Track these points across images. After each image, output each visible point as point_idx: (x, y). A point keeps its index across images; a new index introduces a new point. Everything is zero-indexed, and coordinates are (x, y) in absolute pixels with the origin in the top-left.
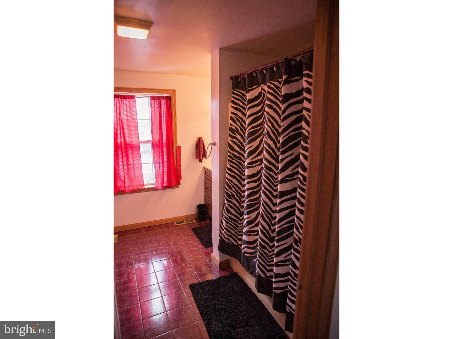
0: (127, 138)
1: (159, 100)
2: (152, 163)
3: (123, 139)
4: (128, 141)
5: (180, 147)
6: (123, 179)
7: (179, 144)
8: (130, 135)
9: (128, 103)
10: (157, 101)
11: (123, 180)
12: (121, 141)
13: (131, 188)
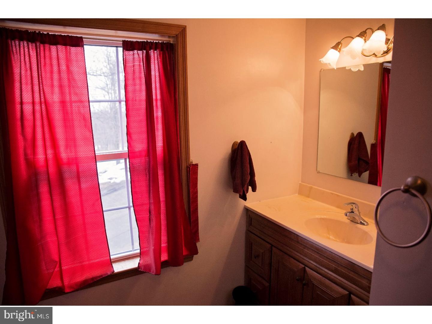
0: (62, 149)
1: (145, 51)
2: (129, 208)
3: (50, 152)
4: (64, 155)
5: (196, 165)
6: (55, 257)
7: (194, 159)
8: (71, 142)
9: (62, 55)
10: (140, 52)
11: (57, 259)
12: (46, 160)
13: (80, 278)
